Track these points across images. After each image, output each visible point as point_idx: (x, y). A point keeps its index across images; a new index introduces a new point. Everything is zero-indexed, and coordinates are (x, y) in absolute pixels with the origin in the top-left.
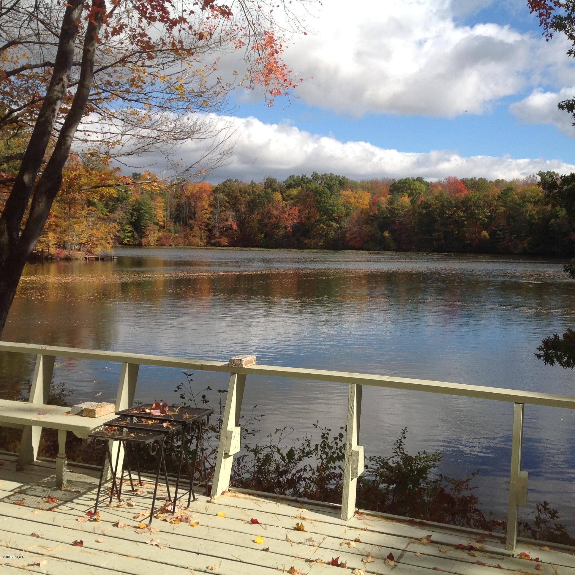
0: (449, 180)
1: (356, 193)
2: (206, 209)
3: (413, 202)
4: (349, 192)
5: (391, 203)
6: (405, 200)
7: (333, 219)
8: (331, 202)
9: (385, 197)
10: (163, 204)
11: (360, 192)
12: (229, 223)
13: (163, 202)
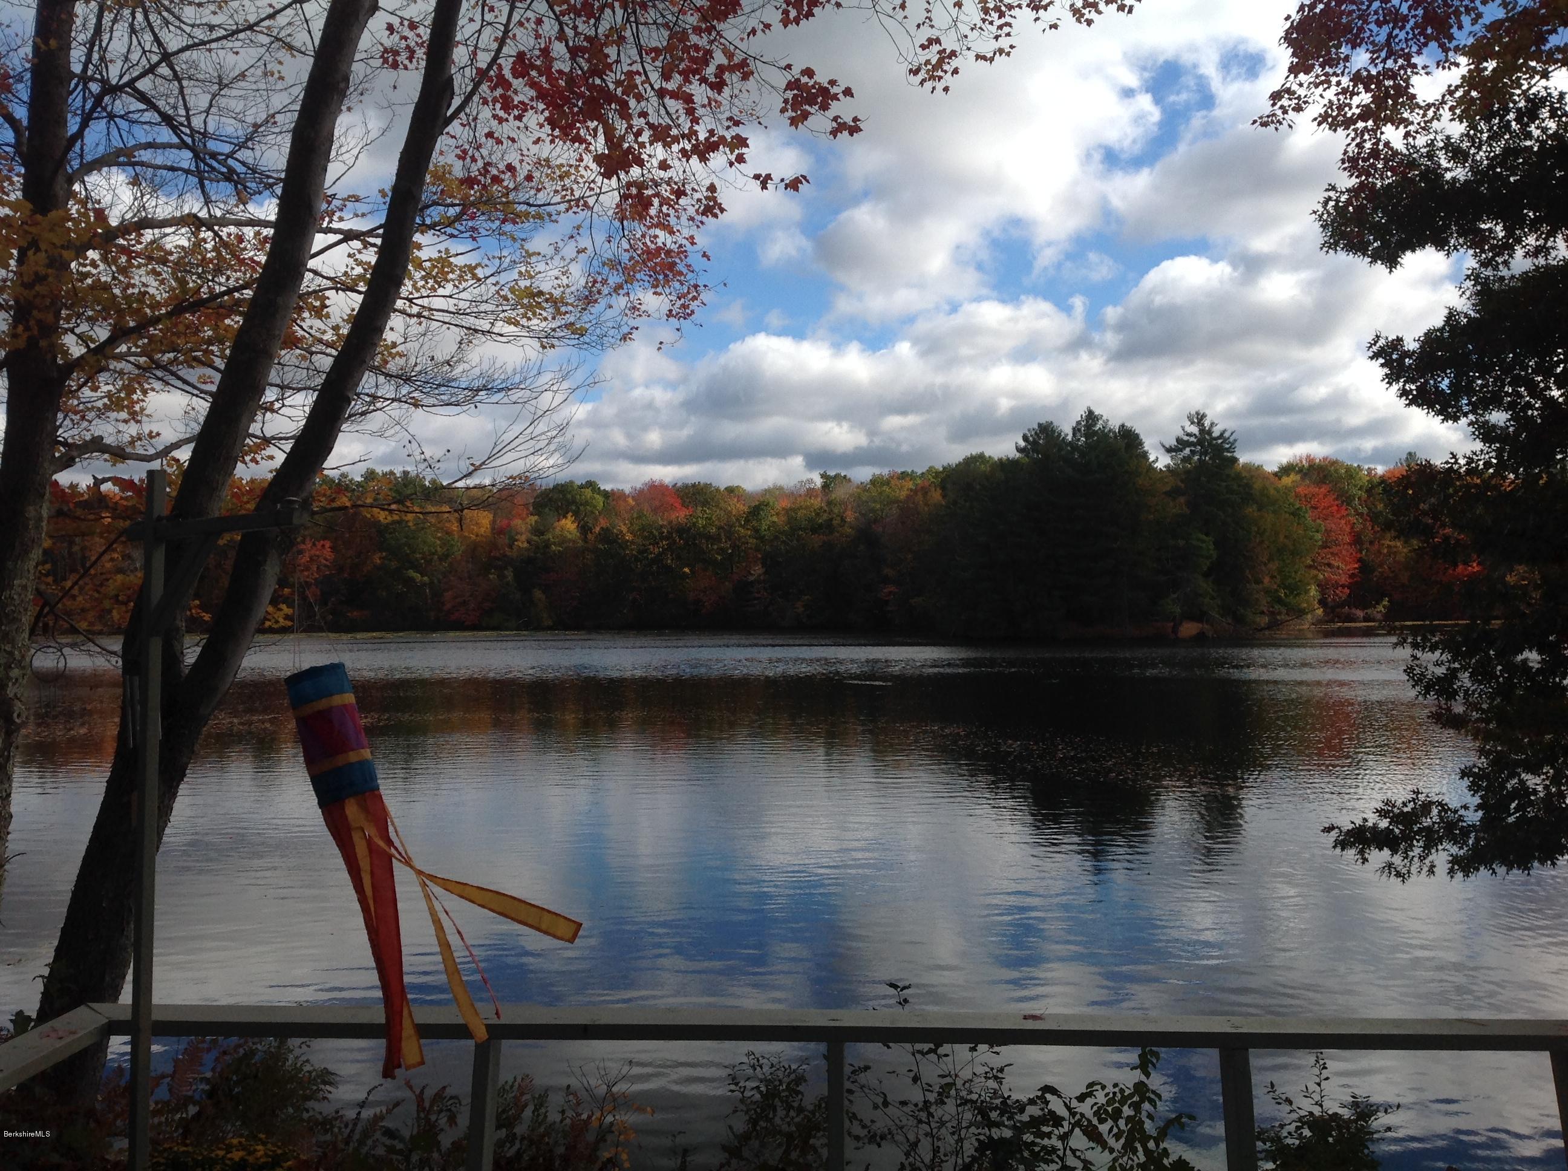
0: (650, 486)
3: (584, 529)
5: (538, 531)
6: (568, 525)
9: (525, 519)
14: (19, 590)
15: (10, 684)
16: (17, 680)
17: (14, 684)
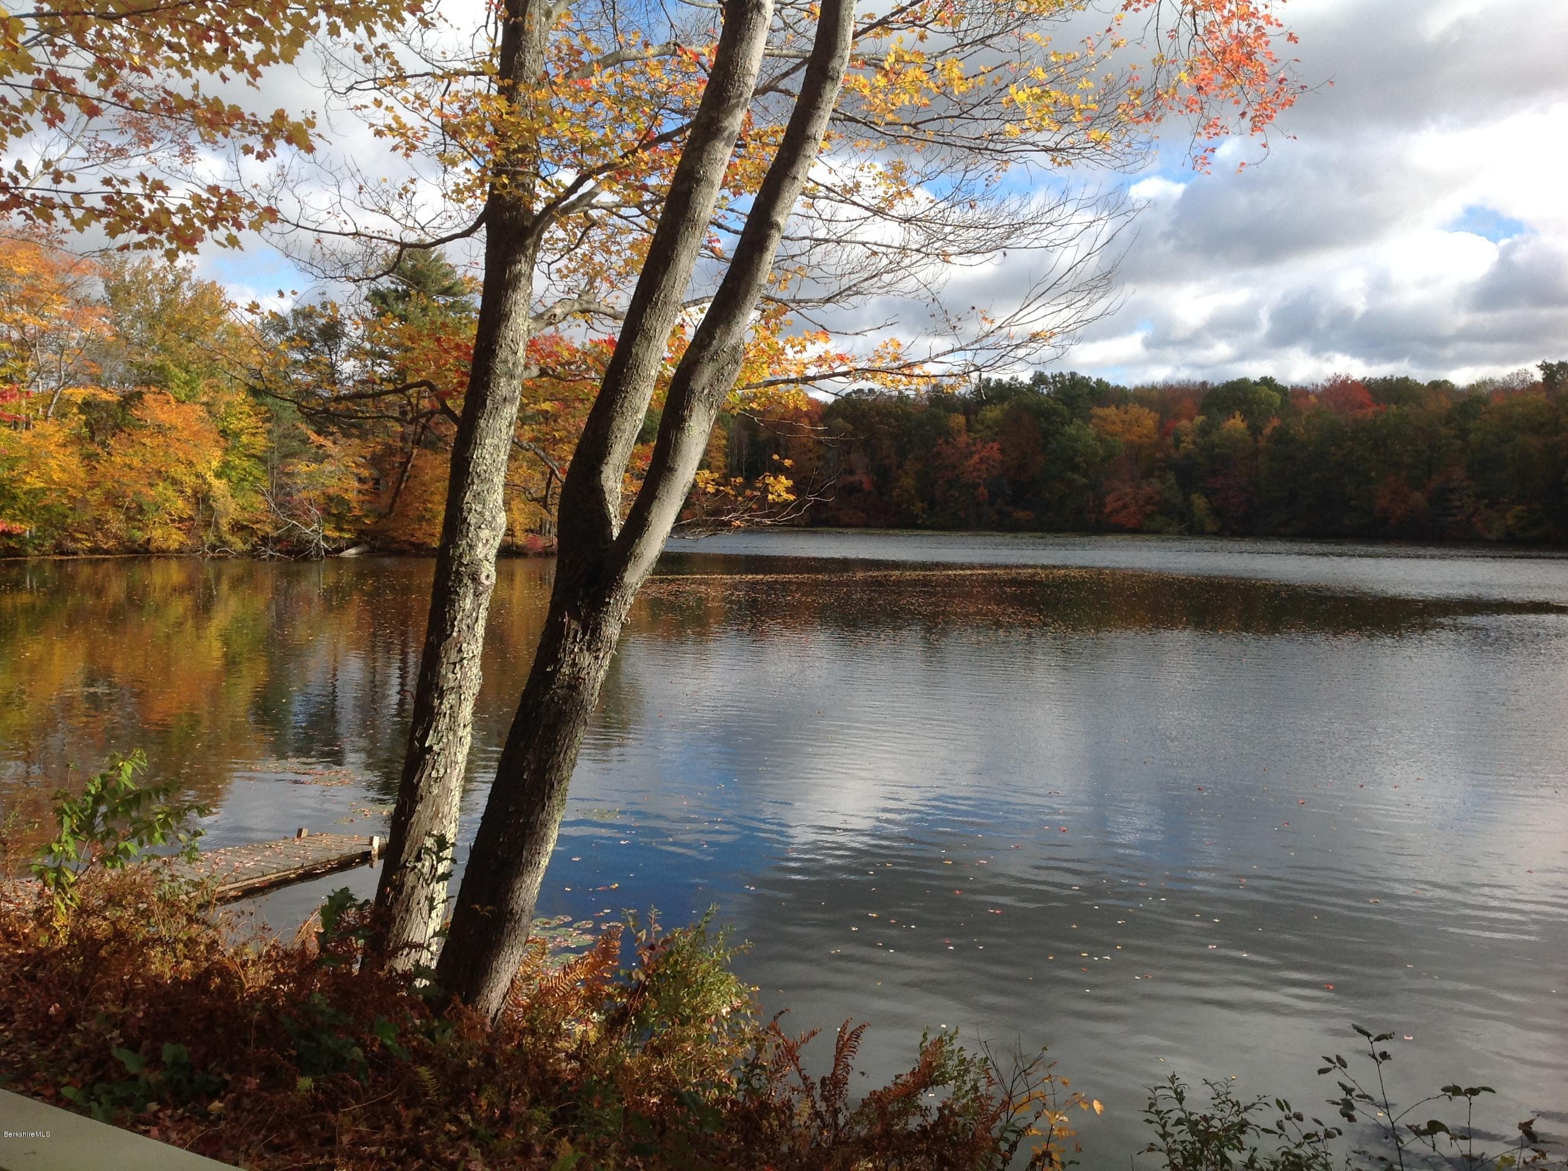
0: (1335, 381)
1: (1126, 412)
2: (810, 451)
3: (1255, 430)
4: (1111, 411)
5: (1204, 431)
6: (1236, 424)
7: (1075, 468)
8: (1071, 430)
9: (1191, 419)
10: (724, 442)
11: (1135, 410)
12: (856, 478)
13: (724, 438)
14: (491, 449)
15: (480, 545)
16: (487, 540)
17: (485, 545)
